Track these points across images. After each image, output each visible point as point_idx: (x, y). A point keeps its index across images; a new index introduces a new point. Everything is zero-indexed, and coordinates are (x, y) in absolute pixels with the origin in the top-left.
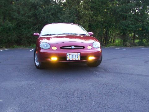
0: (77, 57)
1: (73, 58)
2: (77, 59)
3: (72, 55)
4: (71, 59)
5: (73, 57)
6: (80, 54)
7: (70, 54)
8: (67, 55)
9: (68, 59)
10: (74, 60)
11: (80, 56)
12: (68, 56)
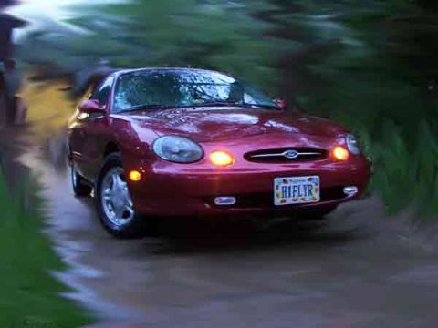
0: (310, 191)
1: (296, 194)
2: (308, 199)
3: (292, 185)
4: (289, 201)
5: (294, 191)
6: (317, 177)
7: (287, 179)
8: (276, 184)
9: (277, 201)
10: (300, 201)
11: (318, 187)
12: (280, 188)
